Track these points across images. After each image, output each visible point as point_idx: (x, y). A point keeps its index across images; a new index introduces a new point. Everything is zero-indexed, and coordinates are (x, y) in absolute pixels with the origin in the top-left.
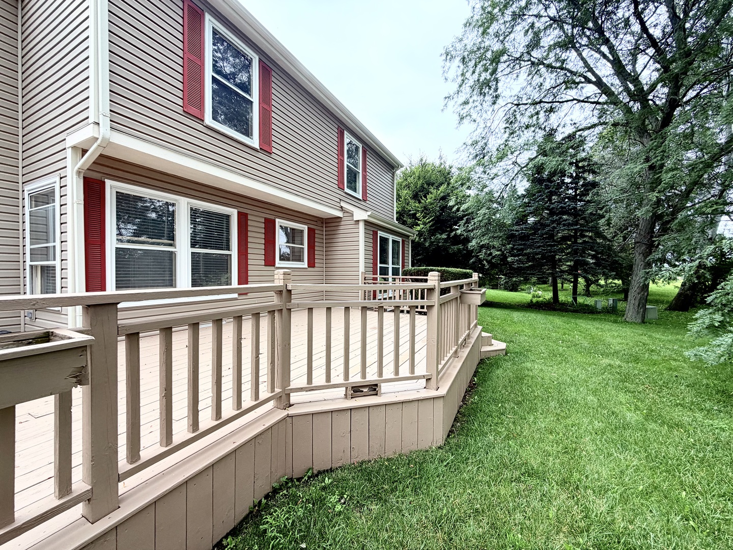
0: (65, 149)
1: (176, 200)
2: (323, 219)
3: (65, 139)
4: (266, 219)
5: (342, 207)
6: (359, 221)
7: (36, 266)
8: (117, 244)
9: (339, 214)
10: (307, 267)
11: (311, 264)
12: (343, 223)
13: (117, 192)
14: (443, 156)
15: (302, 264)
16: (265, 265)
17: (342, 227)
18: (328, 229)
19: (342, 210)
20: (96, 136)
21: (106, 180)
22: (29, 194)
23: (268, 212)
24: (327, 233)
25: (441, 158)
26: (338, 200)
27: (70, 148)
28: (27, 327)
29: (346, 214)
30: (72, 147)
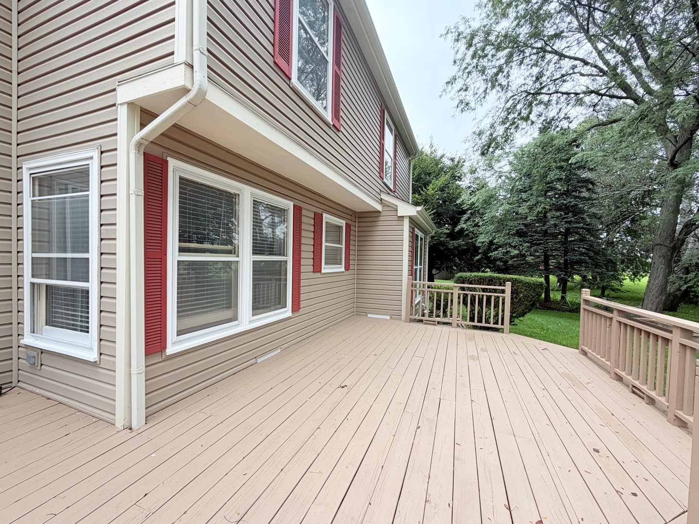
0: (114, 105)
1: (239, 190)
2: (355, 212)
3: (114, 90)
4: (315, 213)
5: (381, 200)
6: (403, 216)
7: (39, 285)
8: (179, 255)
9: (378, 207)
10: (344, 270)
11: (347, 268)
12: (381, 218)
13: (181, 178)
14: (434, 144)
15: (339, 267)
16: (313, 272)
17: (380, 223)
18: (361, 224)
19: (382, 203)
20: (189, 86)
21: (169, 159)
22: (31, 174)
23: (317, 204)
24: (361, 229)
25: (431, 146)
26: (378, 191)
27: (126, 106)
28: (21, 374)
29: (386, 208)
30: (128, 104)
